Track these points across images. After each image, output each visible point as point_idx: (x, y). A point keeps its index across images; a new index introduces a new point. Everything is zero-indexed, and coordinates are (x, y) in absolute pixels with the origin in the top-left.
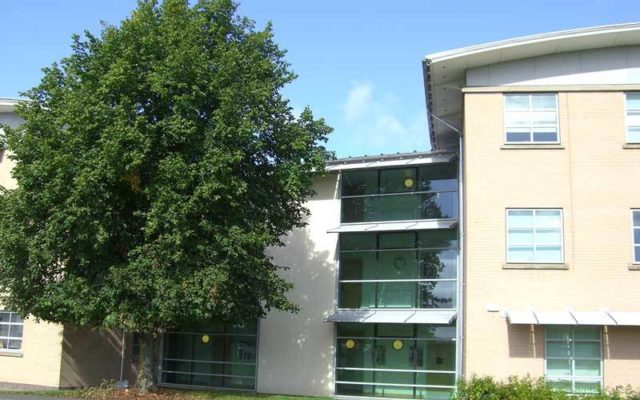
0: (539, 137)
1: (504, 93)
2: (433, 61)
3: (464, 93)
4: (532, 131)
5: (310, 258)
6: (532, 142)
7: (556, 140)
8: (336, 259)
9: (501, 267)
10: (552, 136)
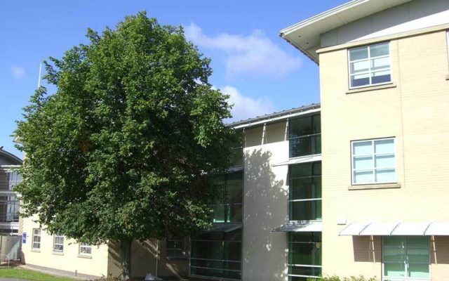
0: (377, 80)
1: (348, 48)
2: (286, 34)
3: (319, 53)
4: (370, 76)
5: (272, 186)
6: (371, 85)
7: (390, 80)
8: (287, 185)
9: (347, 189)
10: (387, 78)
